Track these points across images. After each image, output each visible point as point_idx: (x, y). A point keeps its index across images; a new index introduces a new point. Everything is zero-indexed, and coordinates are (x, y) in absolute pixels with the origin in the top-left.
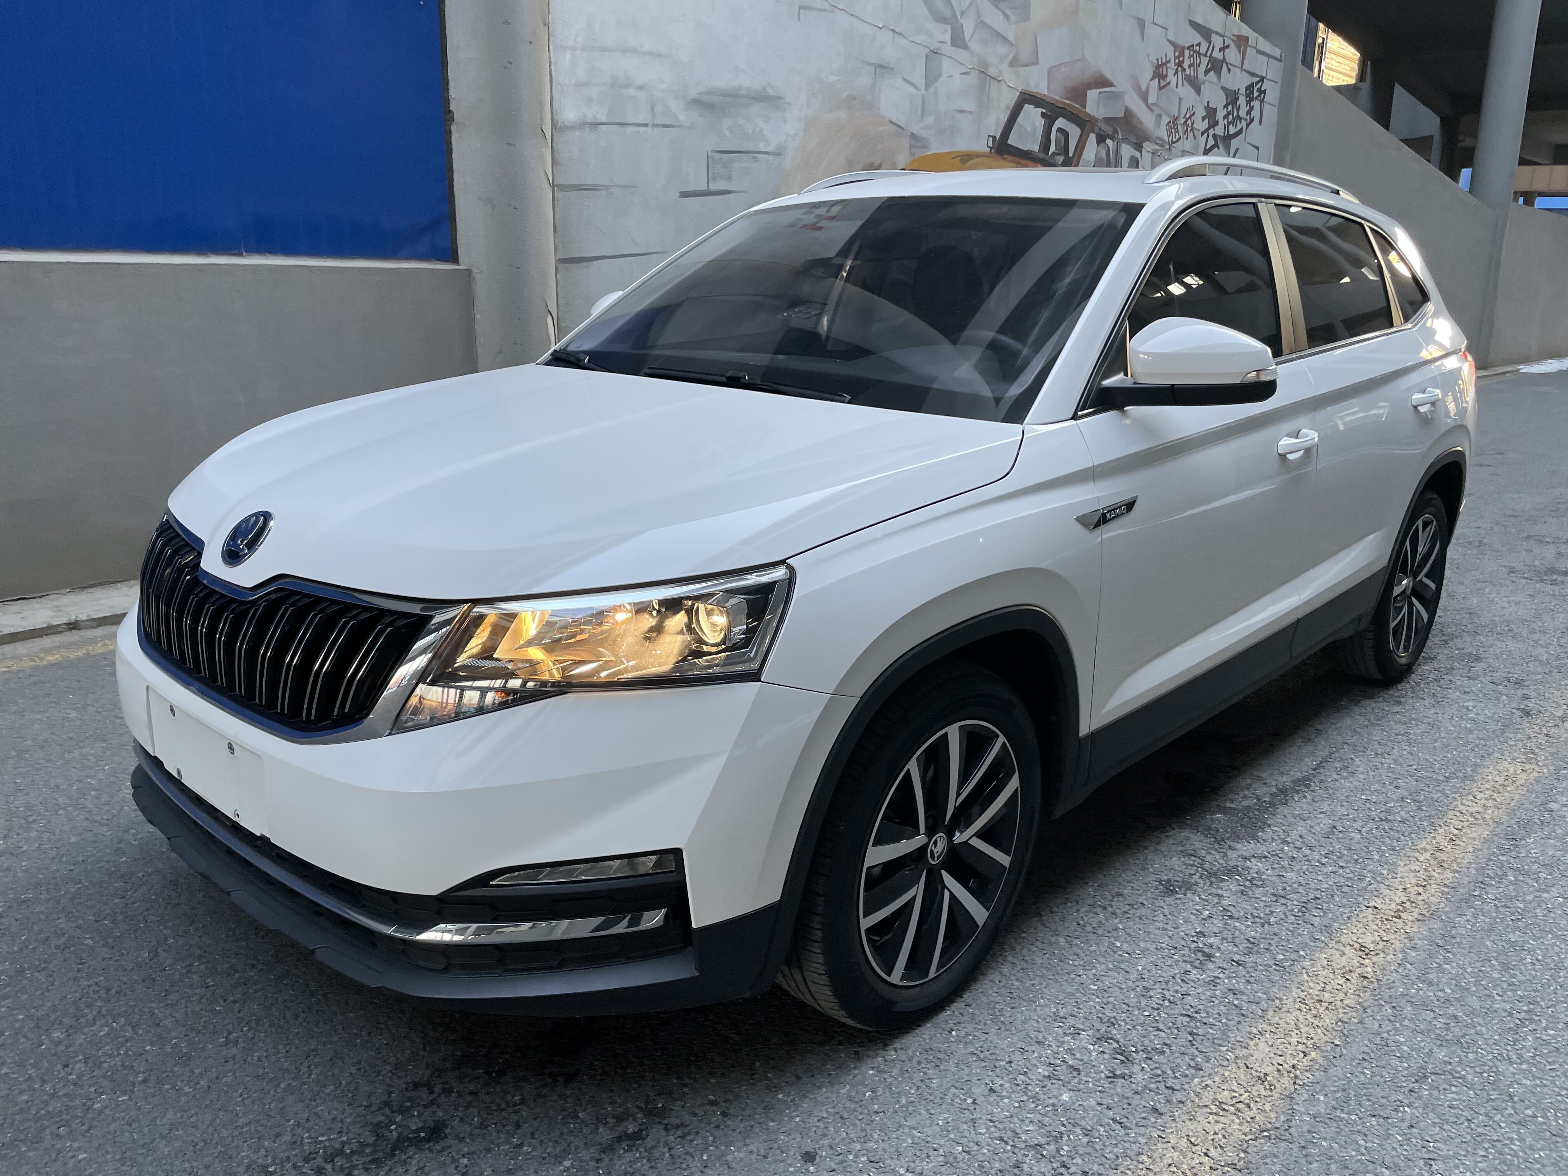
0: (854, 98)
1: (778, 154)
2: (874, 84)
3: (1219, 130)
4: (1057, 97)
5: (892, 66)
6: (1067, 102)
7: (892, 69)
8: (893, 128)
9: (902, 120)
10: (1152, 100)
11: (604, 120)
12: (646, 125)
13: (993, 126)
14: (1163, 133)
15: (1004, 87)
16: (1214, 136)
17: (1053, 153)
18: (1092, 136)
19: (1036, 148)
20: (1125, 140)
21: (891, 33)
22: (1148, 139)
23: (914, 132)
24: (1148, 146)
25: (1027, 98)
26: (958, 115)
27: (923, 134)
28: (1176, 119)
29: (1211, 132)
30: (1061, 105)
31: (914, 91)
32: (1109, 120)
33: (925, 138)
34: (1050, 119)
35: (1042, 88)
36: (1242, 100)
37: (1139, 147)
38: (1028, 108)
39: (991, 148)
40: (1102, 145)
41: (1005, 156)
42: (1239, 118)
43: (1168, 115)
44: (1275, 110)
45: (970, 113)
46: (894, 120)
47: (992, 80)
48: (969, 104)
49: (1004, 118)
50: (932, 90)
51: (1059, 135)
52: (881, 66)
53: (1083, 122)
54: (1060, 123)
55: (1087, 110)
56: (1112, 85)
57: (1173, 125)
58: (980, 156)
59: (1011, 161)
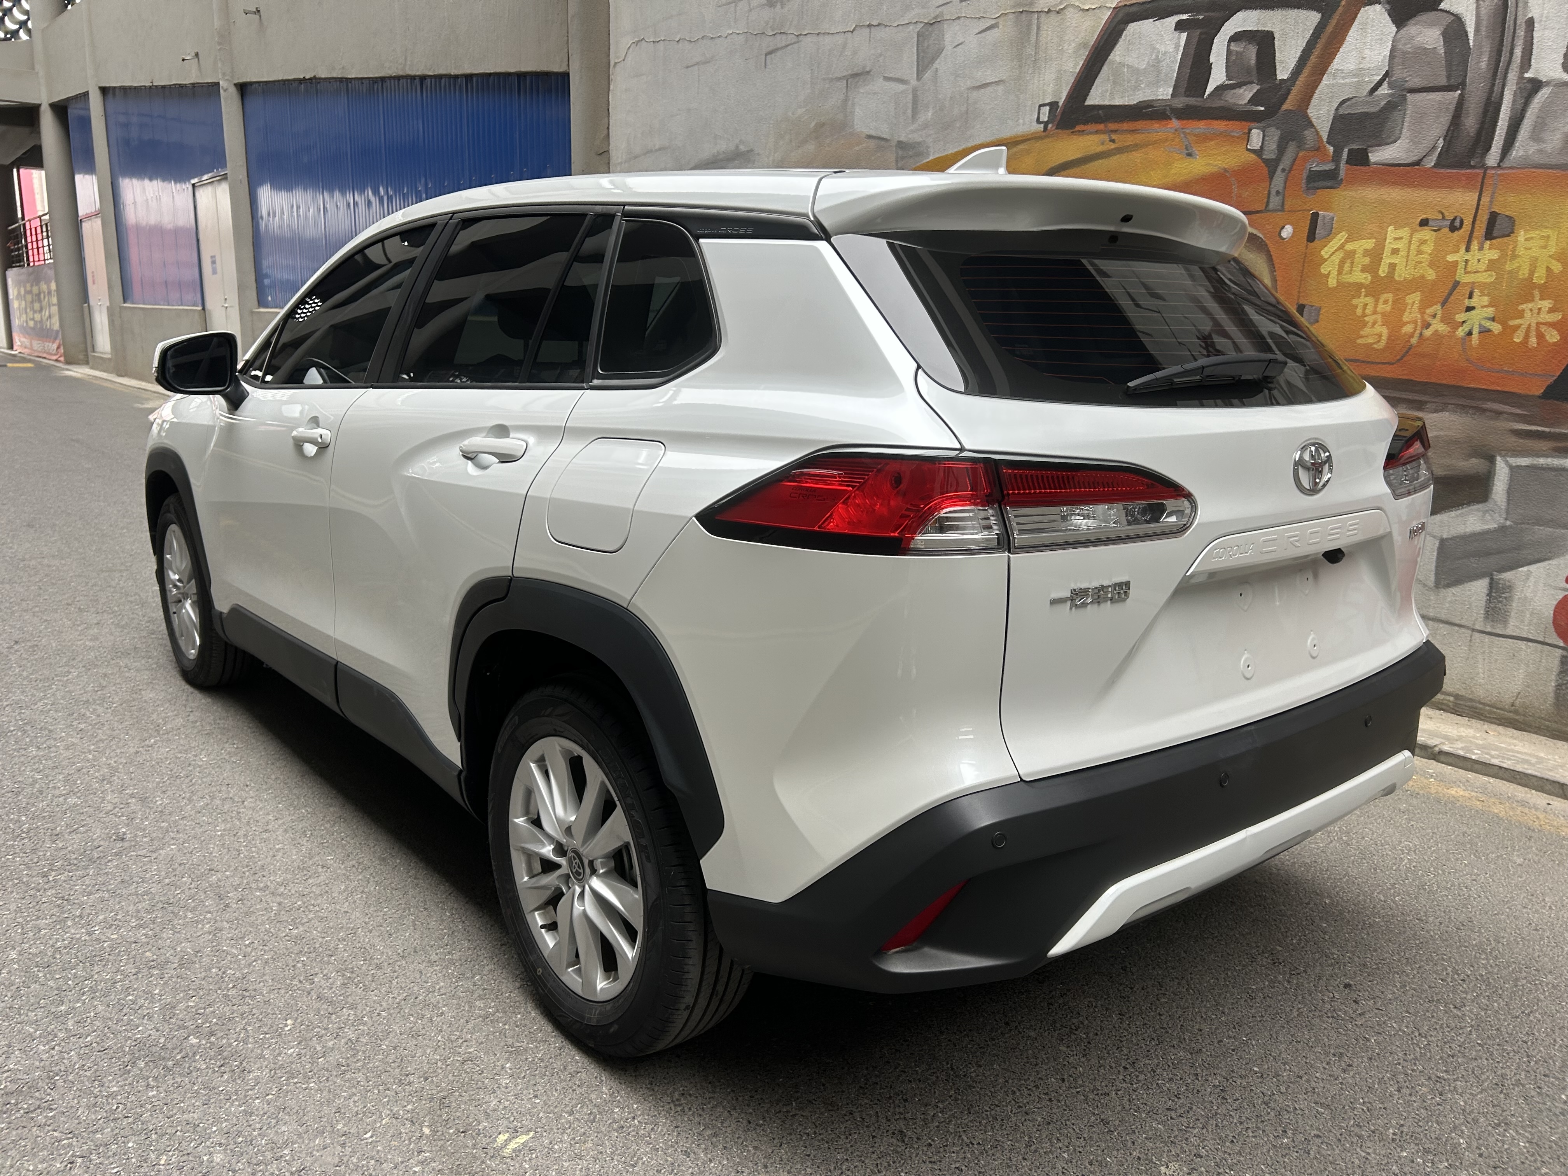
0: (822, 125)
2: (846, 100)
5: (868, 69)
7: (868, 72)
8: (872, 144)
9: (884, 131)
13: (1050, 89)
17: (1220, 89)
19: (1164, 92)
21: (867, 30)
23: (903, 138)
25: (1134, 12)
26: (975, 94)
27: (916, 137)
31: (901, 87)
33: (919, 143)
34: (1204, 26)
39: (1047, 124)
41: (1078, 128)
45: (1002, 82)
46: (873, 133)
47: (1043, 15)
48: (1001, 70)
49: (1074, 65)
50: (928, 75)
52: (855, 75)
54: (1239, 22)
58: (1029, 140)
59: (1097, 132)
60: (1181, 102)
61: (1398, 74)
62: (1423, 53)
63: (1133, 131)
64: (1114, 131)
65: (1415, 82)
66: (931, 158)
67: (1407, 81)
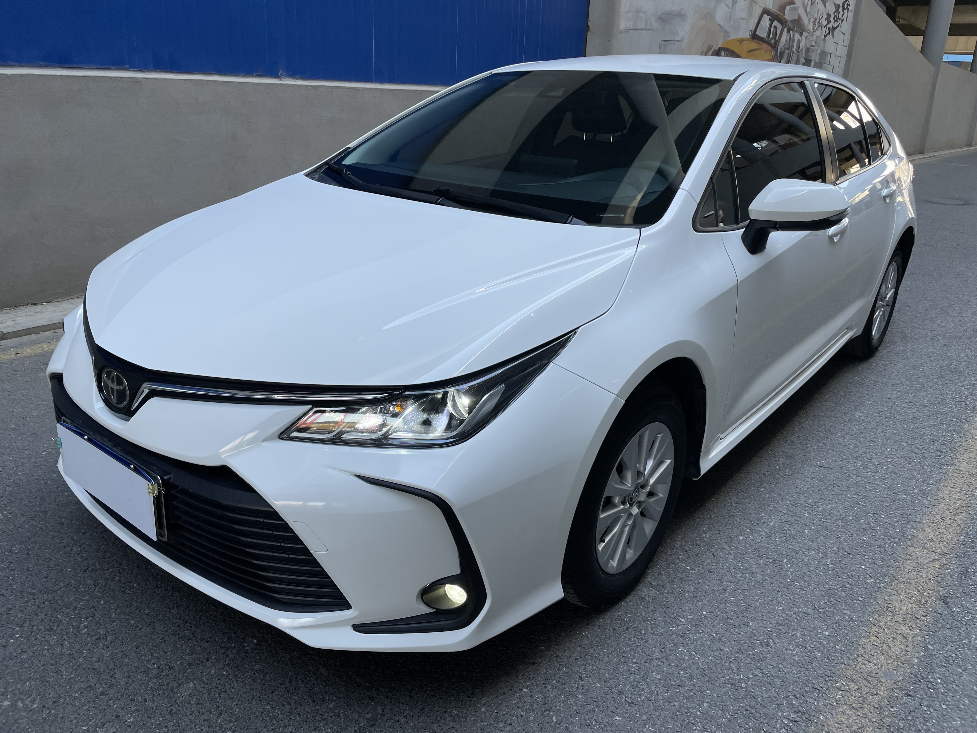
0: (708, 14)
1: (681, 41)
2: (715, 7)
3: (831, 25)
4: (775, 11)
6: (778, 12)
8: (719, 27)
9: (722, 24)
10: (808, 10)
11: (632, 28)
12: (643, 29)
13: (752, 26)
14: (810, 27)
15: (758, 6)
16: (829, 28)
17: (771, 38)
18: (786, 29)
19: (765, 36)
20: (797, 31)
22: (805, 31)
23: (726, 29)
24: (805, 34)
25: (766, 11)
26: (741, 20)
27: (728, 30)
28: (816, 20)
29: (828, 26)
30: (776, 14)
31: (728, 9)
32: (792, 21)
33: (729, 32)
34: (772, 21)
35: (770, 6)
36: (841, 9)
37: (801, 35)
38: (765, 16)
39: (750, 36)
40: (788, 34)
41: (754, 40)
42: (839, 19)
43: (813, 18)
44: (853, 14)
45: (745, 19)
46: (720, 23)
47: (754, 3)
48: (744, 15)
49: (756, 21)
50: (734, 8)
51: (774, 29)
53: (782, 22)
54: (775, 23)
55: (785, 16)
56: (795, 3)
57: (814, 24)
58: (746, 40)
59: (756, 43)
60: (767, 39)
63: (761, 44)
64: (758, 43)
66: (730, 39)
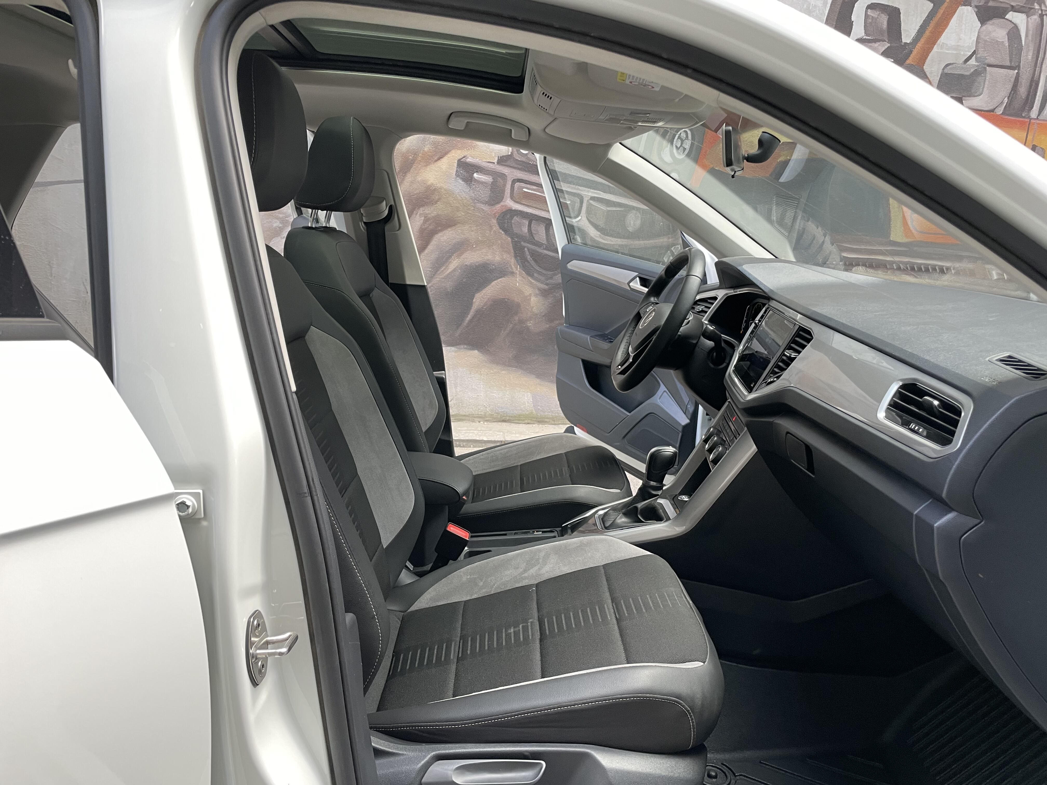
61: (981, 53)
62: (996, 43)
65: (991, 60)
67: (987, 59)
